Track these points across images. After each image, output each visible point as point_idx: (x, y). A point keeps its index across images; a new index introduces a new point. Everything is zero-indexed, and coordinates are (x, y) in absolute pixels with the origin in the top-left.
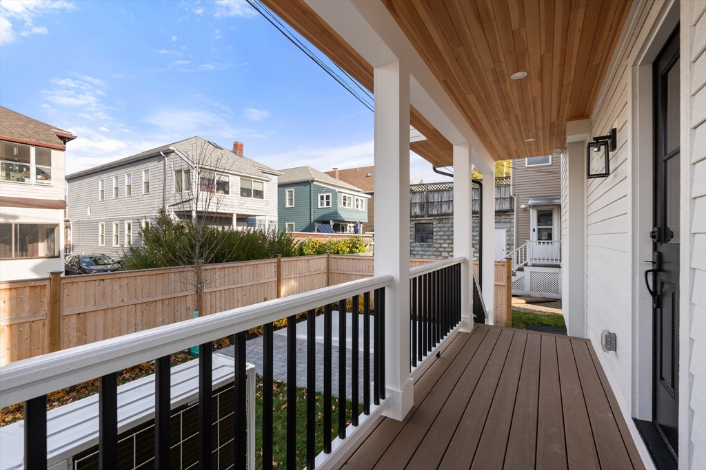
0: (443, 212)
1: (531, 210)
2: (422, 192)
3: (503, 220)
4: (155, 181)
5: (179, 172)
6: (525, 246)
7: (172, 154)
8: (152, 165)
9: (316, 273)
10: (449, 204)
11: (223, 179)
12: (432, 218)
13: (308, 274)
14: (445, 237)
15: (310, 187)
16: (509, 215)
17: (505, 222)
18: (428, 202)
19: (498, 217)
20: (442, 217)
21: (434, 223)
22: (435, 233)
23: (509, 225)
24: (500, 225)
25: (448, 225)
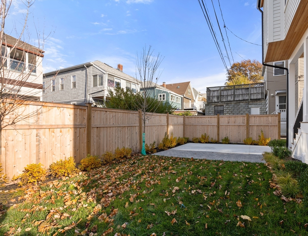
0: (229, 100)
1: (276, 96)
2: (218, 91)
3: (258, 103)
4: (80, 81)
5: (95, 76)
6: (275, 112)
7: (91, 67)
8: (77, 73)
9: (180, 124)
10: (232, 96)
11: (118, 81)
12: (223, 103)
13: (177, 124)
14: (230, 112)
15: (154, 90)
16: (261, 101)
17: (259, 104)
18: (221, 96)
19: (256, 102)
20: (228, 102)
21: (224, 106)
22: (224, 111)
23: (261, 106)
24: (257, 106)
25: (231, 106)
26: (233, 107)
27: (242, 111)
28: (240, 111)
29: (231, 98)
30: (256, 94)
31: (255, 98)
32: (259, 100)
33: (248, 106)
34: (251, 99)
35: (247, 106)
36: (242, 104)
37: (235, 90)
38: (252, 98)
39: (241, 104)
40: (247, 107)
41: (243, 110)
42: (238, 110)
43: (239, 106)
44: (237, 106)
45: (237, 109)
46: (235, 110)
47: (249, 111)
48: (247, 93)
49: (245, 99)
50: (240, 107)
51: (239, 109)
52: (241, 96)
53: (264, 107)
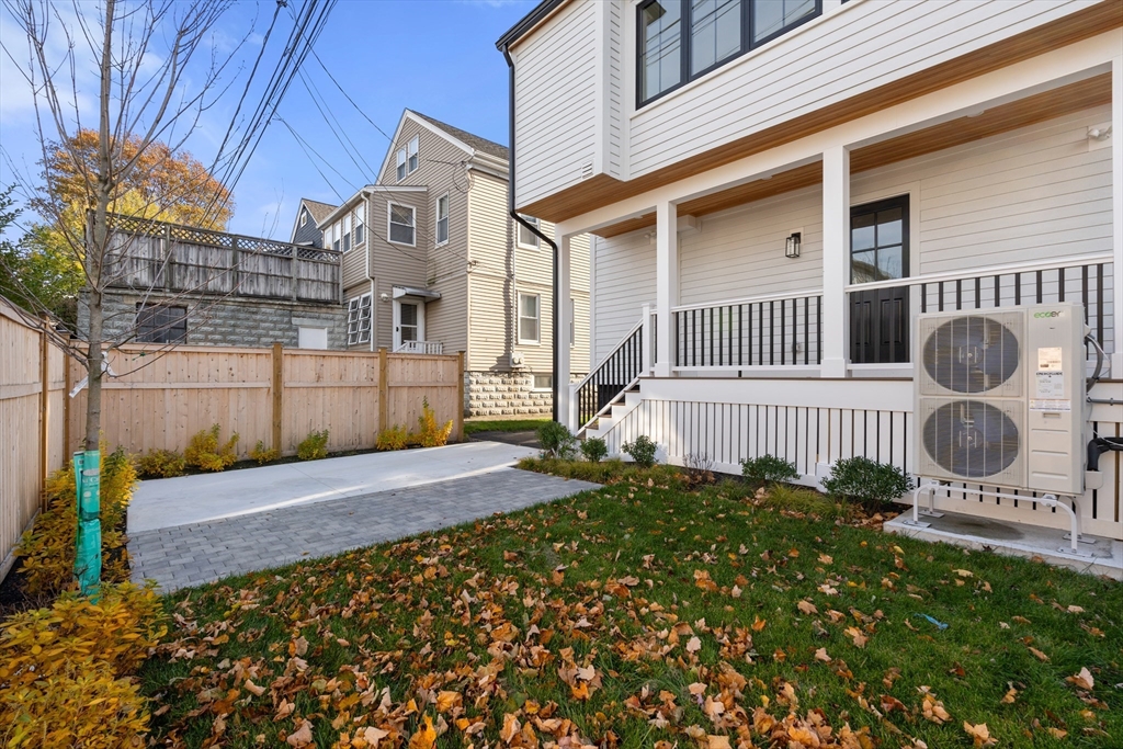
0: (210, 287)
1: (394, 303)
3: (323, 315)
10: (224, 274)
12: (184, 296)
14: (217, 337)
16: (332, 308)
17: (327, 319)
18: (172, 263)
19: (315, 310)
20: (208, 297)
21: (190, 307)
22: (190, 328)
23: (331, 323)
24: (318, 323)
25: (223, 314)
26: (232, 318)
27: (266, 336)
28: (260, 336)
29: (224, 280)
30: (315, 284)
31: (313, 297)
32: (326, 302)
33: (290, 322)
34: (299, 299)
35: (286, 319)
36: (268, 310)
37: (240, 254)
38: (304, 294)
39: (263, 310)
40: (286, 323)
41: (271, 333)
42: (254, 332)
43: (254, 316)
44: (248, 315)
45: (247, 327)
46: (238, 330)
47: (294, 338)
48: (287, 275)
49: (278, 293)
50: (262, 321)
51: (256, 328)
52: (262, 279)
53: (340, 330)
